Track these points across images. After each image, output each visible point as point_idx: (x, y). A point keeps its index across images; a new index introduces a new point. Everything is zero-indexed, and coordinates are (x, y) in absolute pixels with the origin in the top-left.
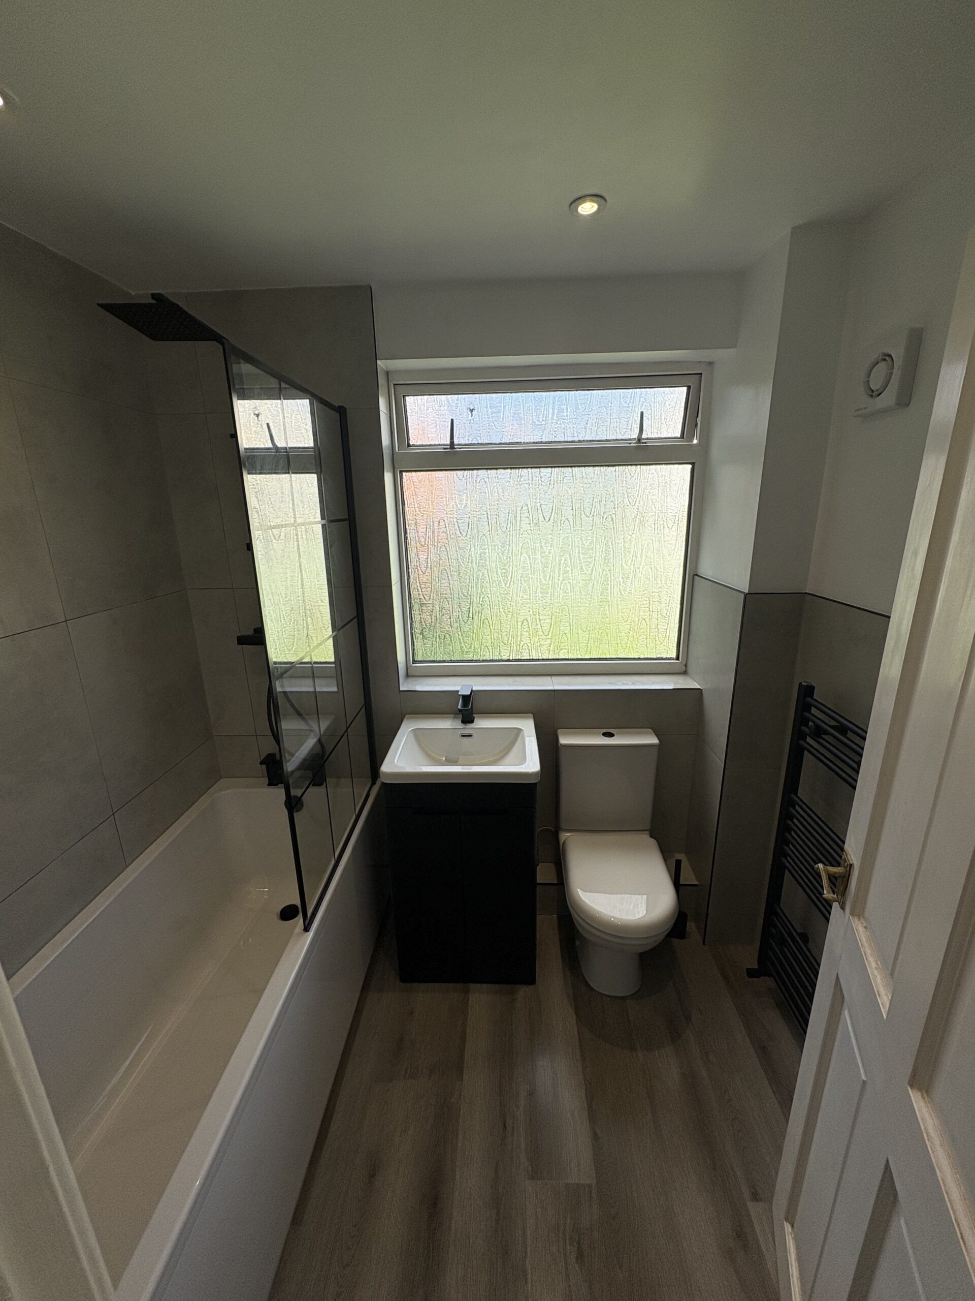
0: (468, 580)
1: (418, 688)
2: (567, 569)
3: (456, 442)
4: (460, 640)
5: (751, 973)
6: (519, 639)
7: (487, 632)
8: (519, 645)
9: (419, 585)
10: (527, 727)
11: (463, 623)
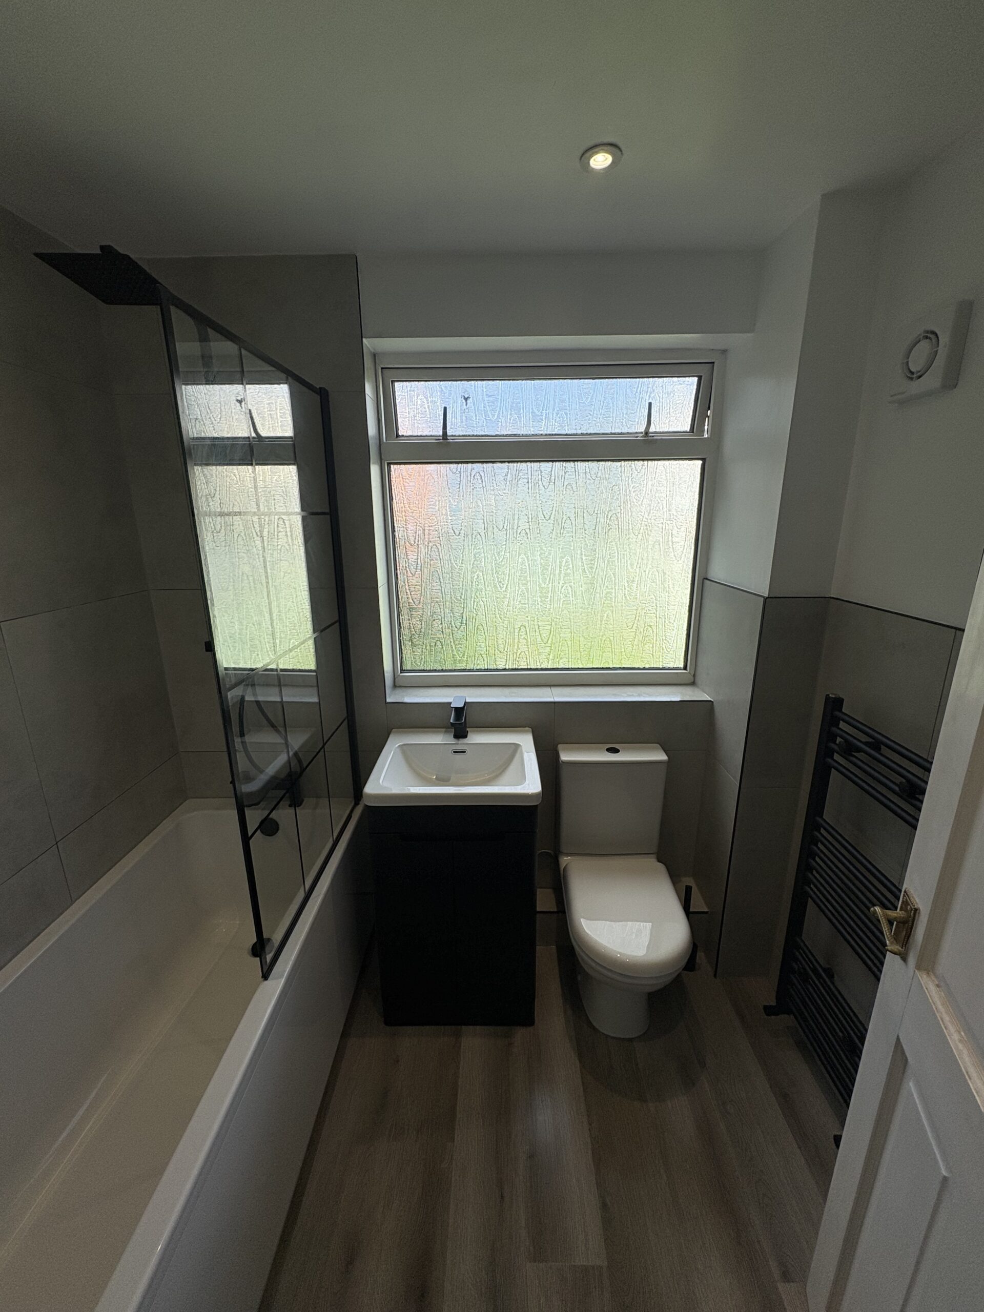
0: (461, 583)
1: (407, 700)
2: (569, 571)
3: (449, 432)
4: (452, 647)
5: (769, 1011)
6: (516, 647)
7: (482, 639)
8: (516, 653)
9: (408, 588)
10: (526, 742)
11: (456, 629)
